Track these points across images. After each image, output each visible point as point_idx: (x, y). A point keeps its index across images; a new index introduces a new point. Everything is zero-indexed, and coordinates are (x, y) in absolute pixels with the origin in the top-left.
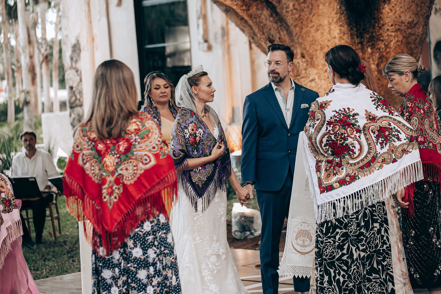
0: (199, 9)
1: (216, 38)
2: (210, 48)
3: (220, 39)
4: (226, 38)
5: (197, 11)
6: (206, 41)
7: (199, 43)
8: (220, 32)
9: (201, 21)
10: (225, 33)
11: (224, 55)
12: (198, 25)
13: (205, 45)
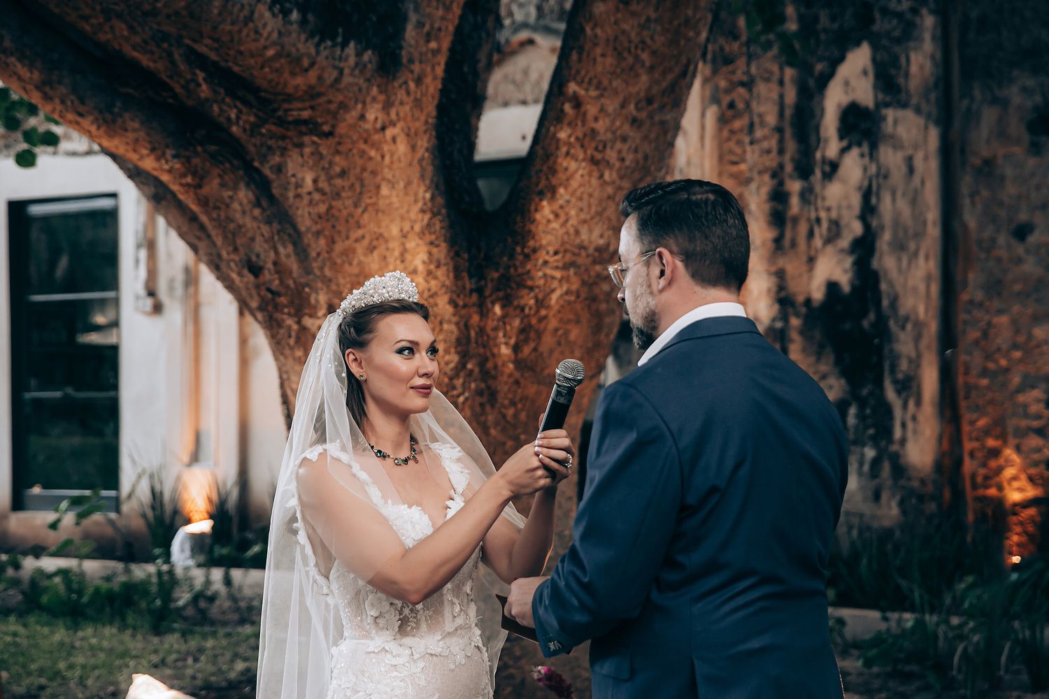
0: (141, 228)
1: (171, 288)
2: (158, 309)
3: (179, 290)
4: (191, 290)
5: (137, 233)
6: (151, 293)
7: (138, 298)
8: (180, 278)
9: (143, 254)
10: (191, 280)
11: (185, 323)
12: (137, 261)
13: (149, 302)
